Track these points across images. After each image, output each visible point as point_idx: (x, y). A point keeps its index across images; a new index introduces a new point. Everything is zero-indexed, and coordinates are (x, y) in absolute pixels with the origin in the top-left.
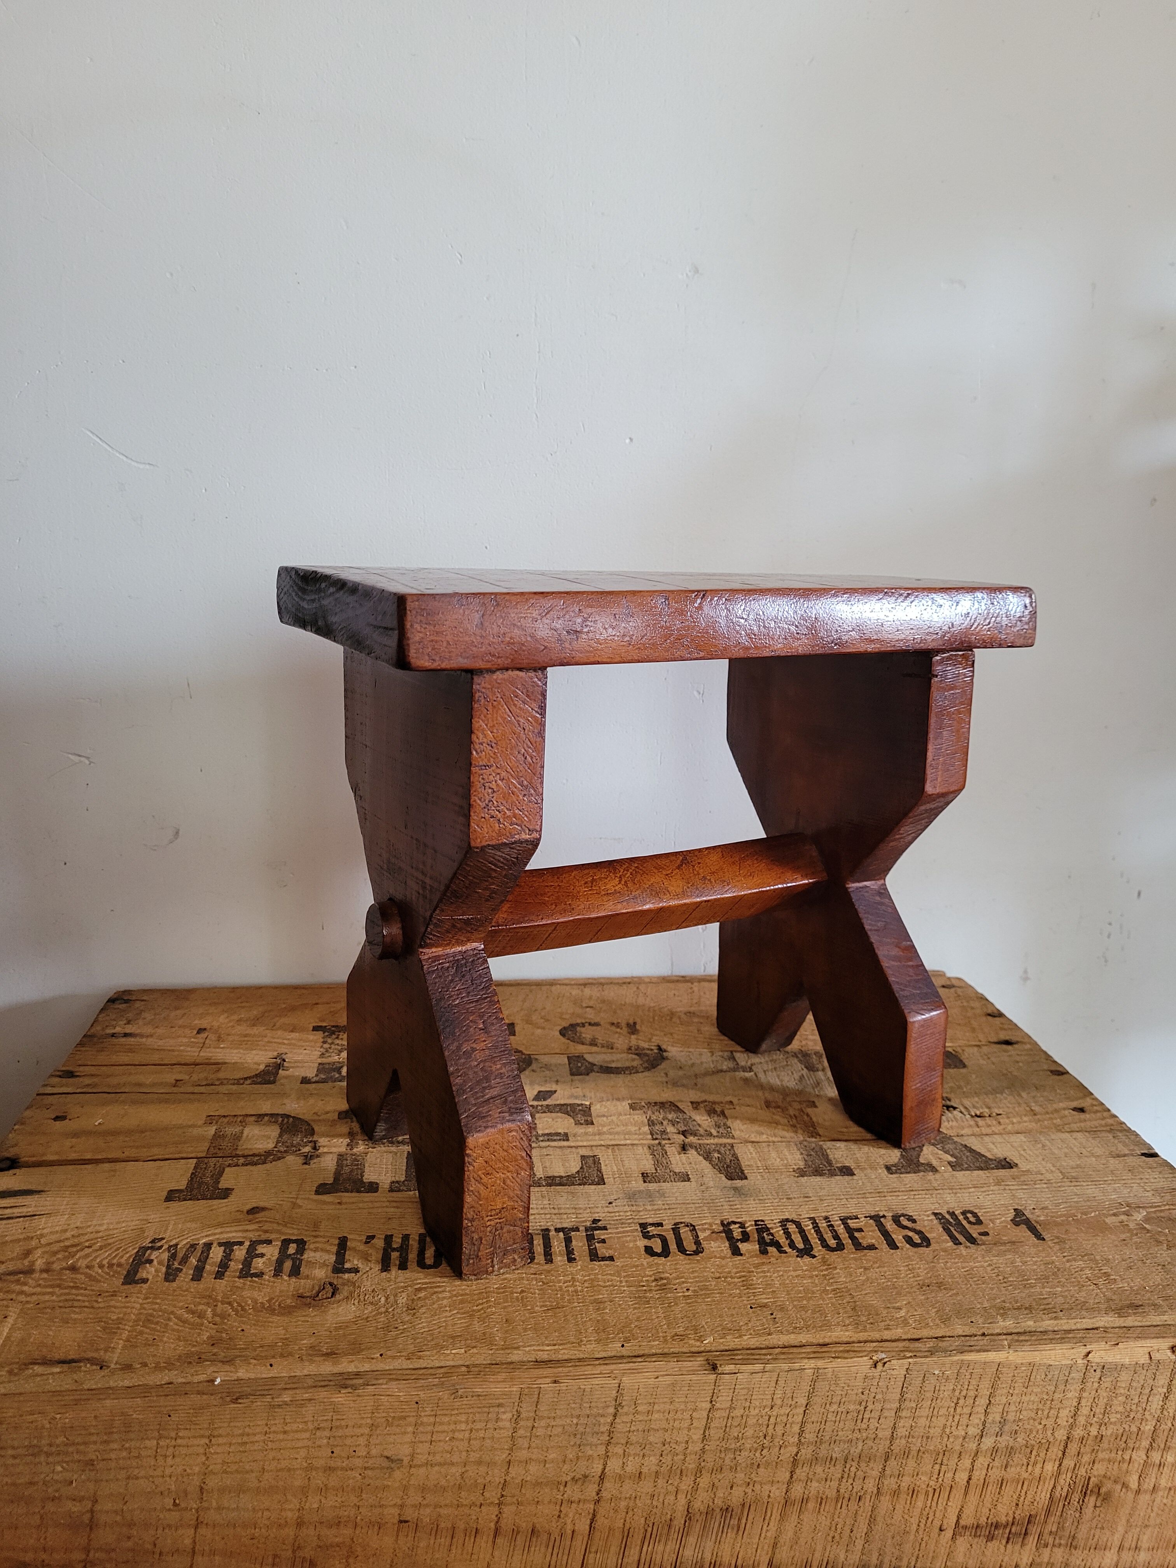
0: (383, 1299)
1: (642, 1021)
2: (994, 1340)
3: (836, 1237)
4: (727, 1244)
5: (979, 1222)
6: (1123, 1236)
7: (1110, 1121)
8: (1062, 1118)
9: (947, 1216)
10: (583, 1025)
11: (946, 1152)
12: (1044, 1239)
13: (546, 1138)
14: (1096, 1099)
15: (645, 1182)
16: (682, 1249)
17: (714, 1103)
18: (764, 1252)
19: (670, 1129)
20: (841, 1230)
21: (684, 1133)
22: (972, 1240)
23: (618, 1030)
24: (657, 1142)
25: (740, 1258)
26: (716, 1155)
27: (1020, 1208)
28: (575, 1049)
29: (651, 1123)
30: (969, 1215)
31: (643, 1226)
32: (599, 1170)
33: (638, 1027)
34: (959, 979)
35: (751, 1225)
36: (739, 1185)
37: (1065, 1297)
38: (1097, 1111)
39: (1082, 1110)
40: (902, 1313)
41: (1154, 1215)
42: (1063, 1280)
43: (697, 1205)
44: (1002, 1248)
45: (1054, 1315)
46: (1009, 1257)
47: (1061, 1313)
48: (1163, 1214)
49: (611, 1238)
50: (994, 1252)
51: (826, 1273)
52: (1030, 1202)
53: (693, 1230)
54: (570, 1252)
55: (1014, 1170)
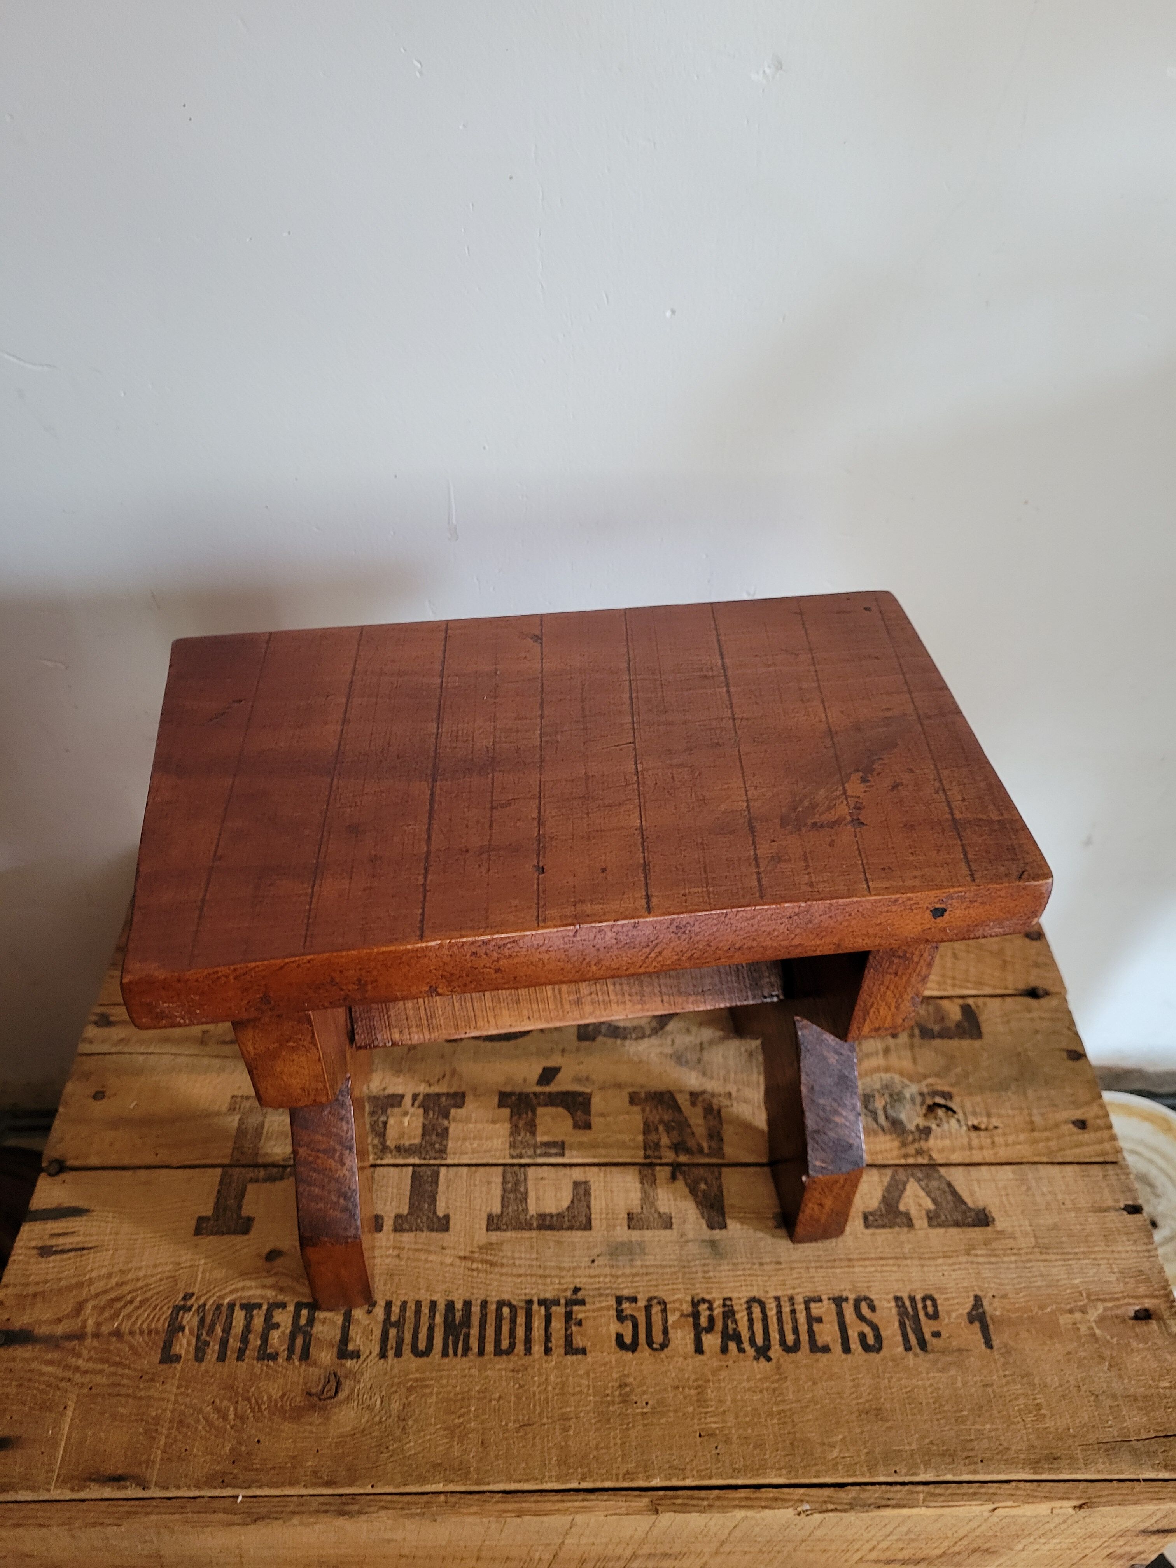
0: (379, 1402)
2: (912, 1492)
3: (795, 1330)
4: (692, 1336)
5: (935, 1316)
6: (1070, 1347)
7: (1107, 1146)
8: (1059, 1138)
9: (907, 1303)
11: (928, 1194)
12: (990, 1346)
13: (544, 1149)
14: (1104, 1105)
15: (629, 1227)
16: (650, 1342)
17: (713, 1095)
18: (724, 1350)
19: (665, 1140)
20: (802, 1318)
21: (677, 1147)
22: (923, 1344)
24: (649, 1160)
25: (701, 1357)
26: (703, 1186)
27: (980, 1293)
29: (648, 1128)
30: (929, 1303)
31: (619, 1300)
32: (589, 1207)
35: (719, 1306)
36: (718, 1237)
37: (990, 1439)
38: (1100, 1128)
39: (1083, 1125)
40: (835, 1453)
41: (1109, 1313)
42: (995, 1412)
43: (673, 1269)
44: (949, 1359)
45: (972, 1467)
46: (952, 1373)
47: (980, 1464)
48: (1119, 1312)
49: (587, 1318)
50: (940, 1365)
51: (776, 1385)
52: (992, 1285)
53: (664, 1311)
54: (548, 1338)
55: (989, 1228)
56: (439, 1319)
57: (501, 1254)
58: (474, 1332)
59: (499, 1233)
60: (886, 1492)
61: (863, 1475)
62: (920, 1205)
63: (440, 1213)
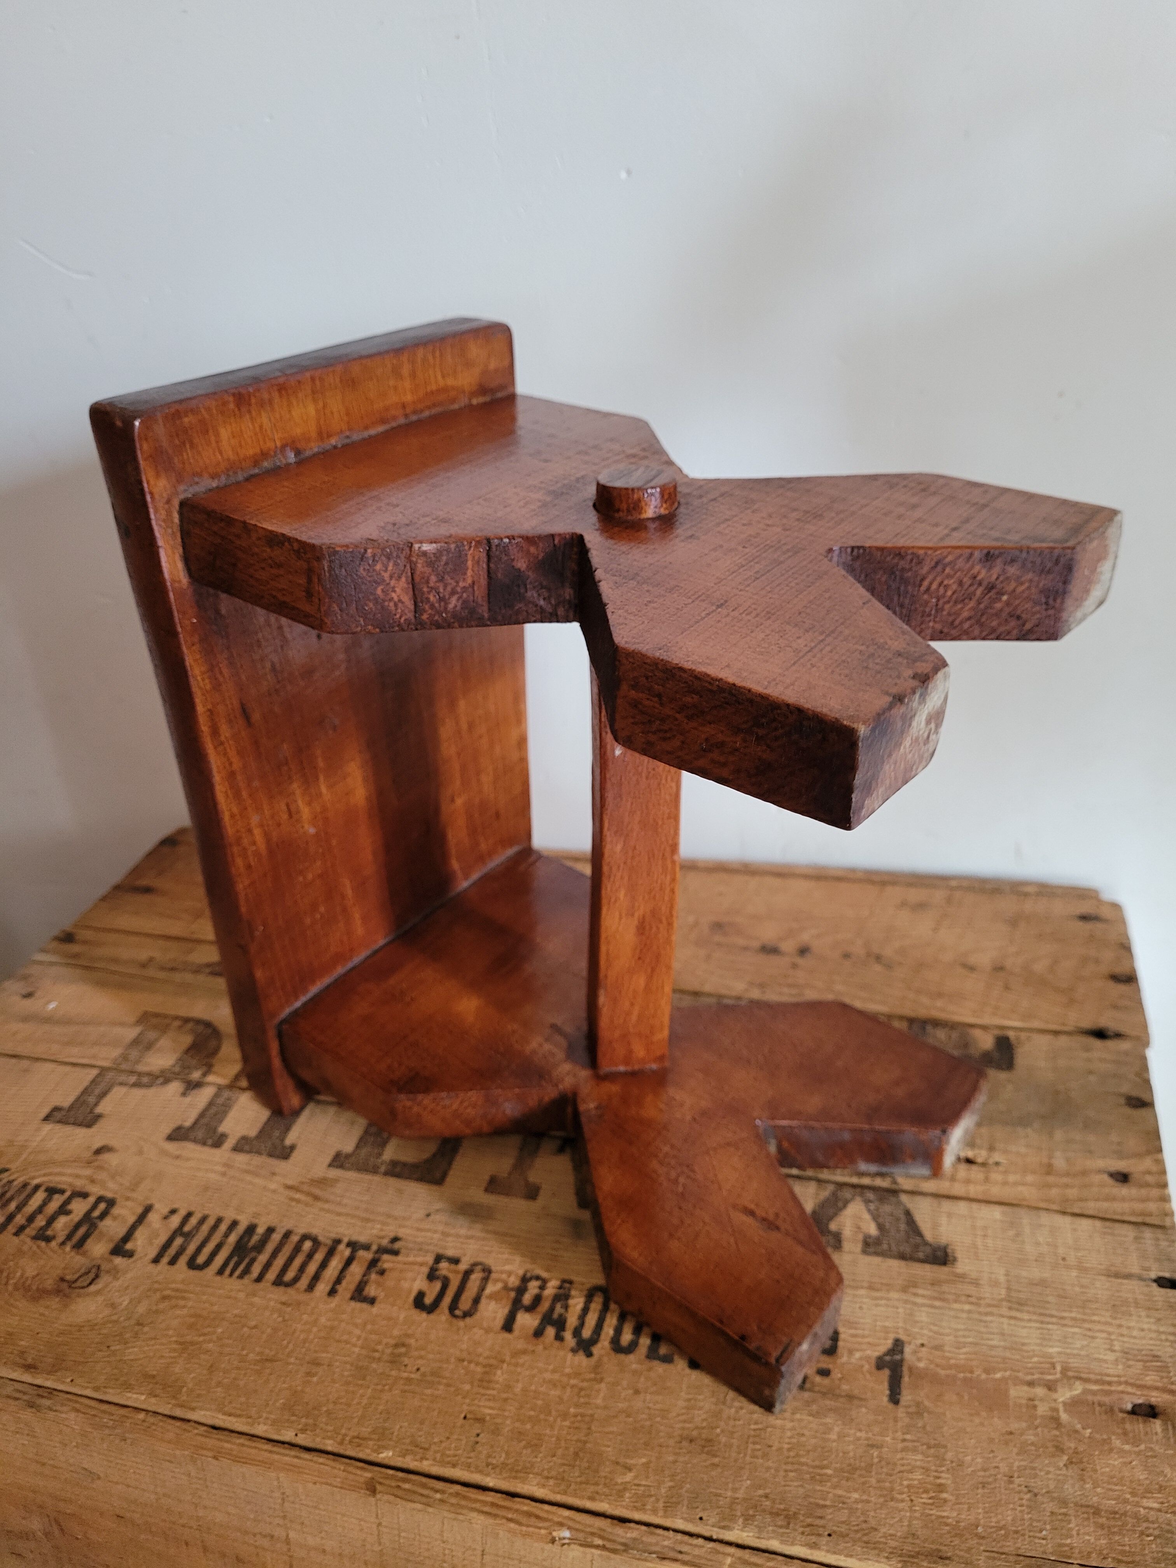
0: (126, 1302)
2: (718, 1552)
3: (637, 1331)
4: (506, 1311)
5: (831, 1351)
6: (1015, 1426)
7: (1152, 1206)
8: (1083, 1186)
11: (875, 1218)
12: (897, 1402)
14: (1160, 1163)
15: (487, 1191)
18: (538, 1333)
27: (904, 1338)
32: (450, 1163)
34: (1116, 907)
35: (553, 1287)
37: (852, 1511)
38: (1147, 1185)
39: (1123, 1178)
40: (629, 1477)
41: (1090, 1398)
42: (873, 1481)
44: (829, 1403)
45: (814, 1539)
46: (828, 1420)
47: (826, 1539)
48: (1106, 1400)
49: (391, 1269)
50: (814, 1407)
51: (585, 1384)
52: (925, 1332)
53: (486, 1279)
54: (338, 1281)
55: (945, 1269)
56: (233, 1239)
57: (331, 1190)
58: (263, 1258)
59: (339, 1171)
60: (681, 1542)
61: (655, 1511)
62: (859, 1228)
63: (288, 1142)
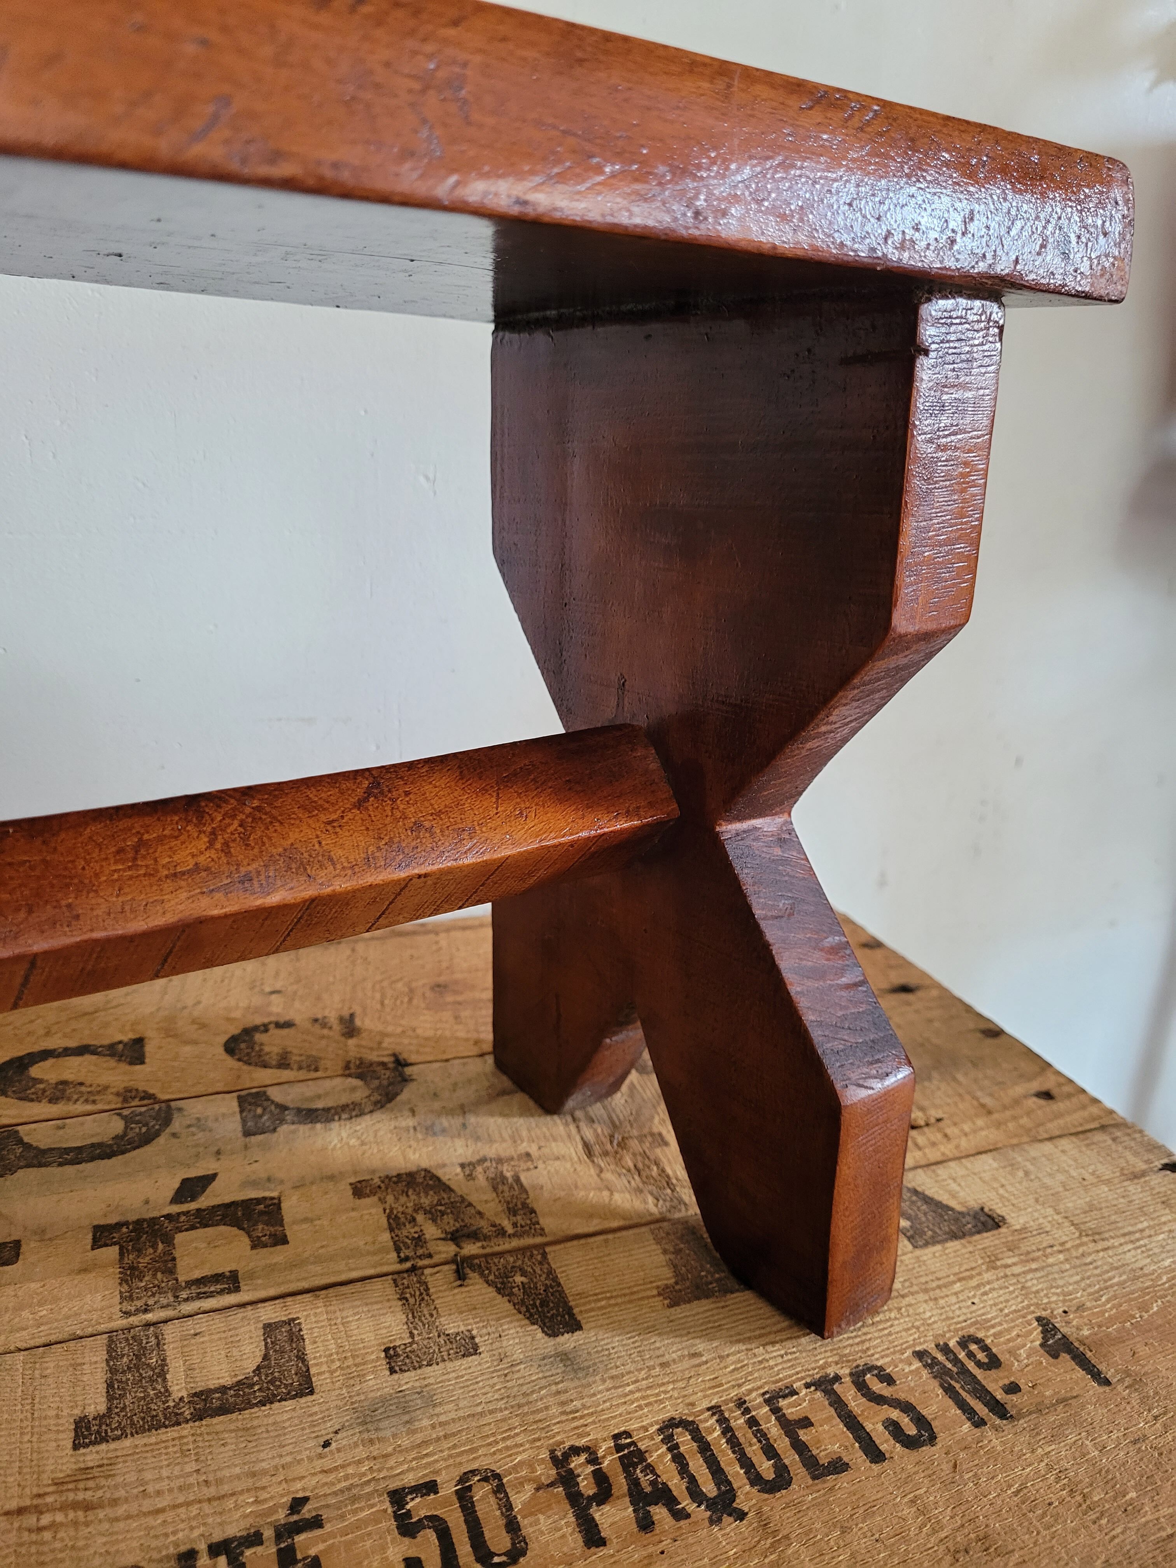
1: (364, 1009)
3: (770, 1452)
4: (571, 1516)
5: (994, 1363)
7: (1094, 1110)
8: (1028, 1114)
9: (940, 1357)
10: (265, 1028)
13: (194, 1290)
15: (392, 1371)
16: (484, 1557)
17: (500, 1161)
19: (431, 1231)
20: (772, 1428)
21: (455, 1237)
22: (999, 1410)
23: (325, 1032)
24: (408, 1265)
25: (602, 1552)
26: (519, 1279)
27: (1044, 1314)
28: (252, 1080)
29: (394, 1222)
30: (973, 1347)
31: (397, 1497)
33: (358, 1022)
35: (608, 1452)
36: (571, 1346)
38: (1070, 1096)
39: (1048, 1096)
43: (499, 1416)
44: (1054, 1418)
49: (326, 1551)
51: (772, 1557)
52: (1054, 1298)
53: (500, 1489)
57: (111, 1482)
59: (103, 1446)
